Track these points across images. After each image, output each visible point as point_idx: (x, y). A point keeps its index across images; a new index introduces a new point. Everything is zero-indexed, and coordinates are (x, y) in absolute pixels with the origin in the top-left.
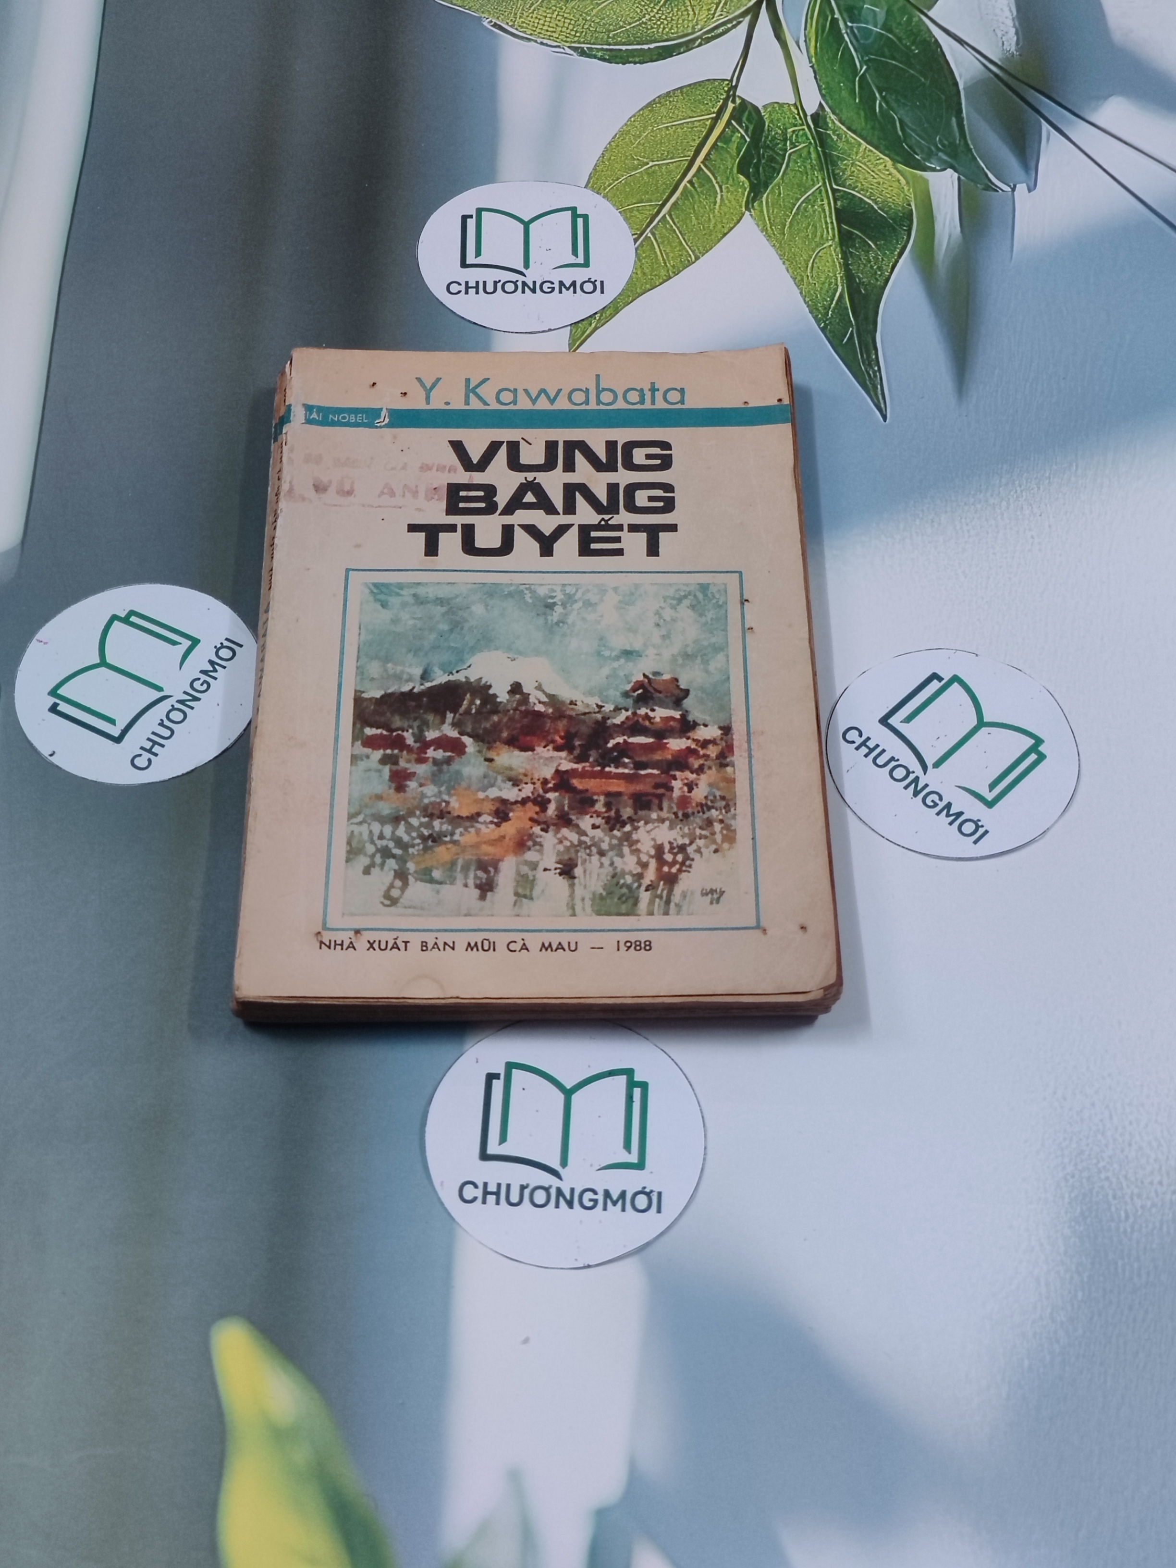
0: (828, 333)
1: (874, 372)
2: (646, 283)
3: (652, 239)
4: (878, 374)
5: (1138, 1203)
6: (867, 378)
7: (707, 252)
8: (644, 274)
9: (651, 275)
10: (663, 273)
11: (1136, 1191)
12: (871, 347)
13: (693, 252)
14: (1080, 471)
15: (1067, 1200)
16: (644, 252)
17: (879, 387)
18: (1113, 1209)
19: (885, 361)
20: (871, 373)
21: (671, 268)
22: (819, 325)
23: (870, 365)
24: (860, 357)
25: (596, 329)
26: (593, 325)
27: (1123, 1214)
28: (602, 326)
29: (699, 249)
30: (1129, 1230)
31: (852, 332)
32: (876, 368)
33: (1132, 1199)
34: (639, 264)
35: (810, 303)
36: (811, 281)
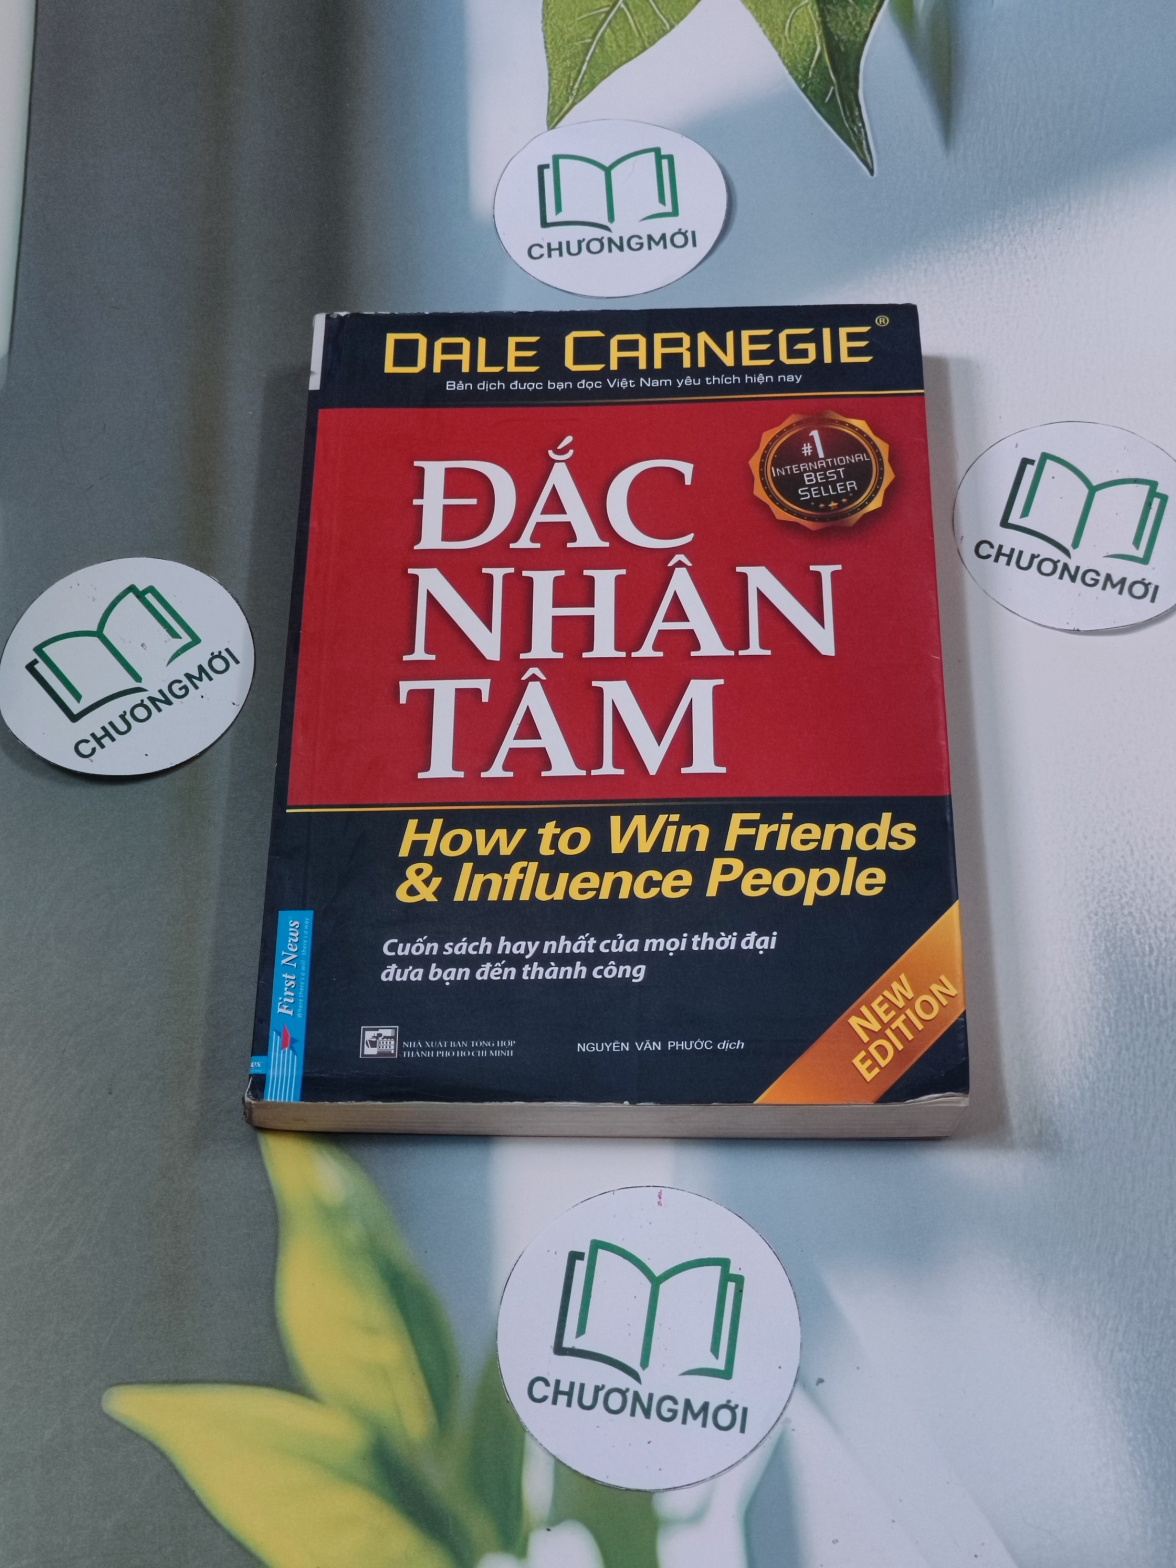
0: (809, 93)
1: (859, 128)
2: (622, 56)
3: (626, 10)
4: (862, 130)
5: (1162, 936)
6: (852, 134)
7: (682, 19)
8: (619, 47)
9: (626, 46)
10: (638, 44)
11: (1159, 924)
12: (854, 104)
13: (668, 20)
14: (1073, 212)
15: (1091, 938)
16: (618, 24)
17: (864, 142)
18: (1137, 944)
19: (869, 116)
20: (855, 129)
21: (646, 39)
22: (800, 86)
23: (854, 122)
24: (843, 114)
25: (574, 104)
26: (571, 101)
27: (1147, 948)
28: (580, 100)
29: (673, 17)
30: (1154, 963)
31: (834, 90)
32: (860, 125)
33: (1156, 933)
34: (613, 37)
35: (789, 64)
36: (789, 42)
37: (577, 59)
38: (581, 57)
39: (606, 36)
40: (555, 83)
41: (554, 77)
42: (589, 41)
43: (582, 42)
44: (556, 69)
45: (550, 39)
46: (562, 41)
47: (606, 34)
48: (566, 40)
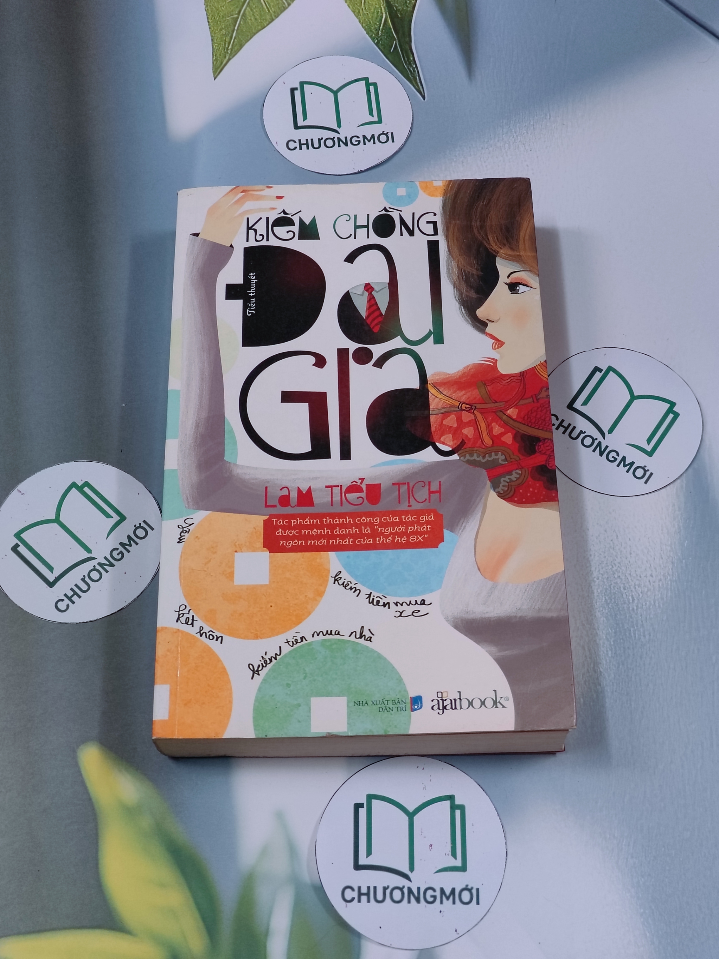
0: (380, 46)
1: (413, 69)
2: (258, 26)
6: (409, 73)
8: (256, 19)
9: (260, 19)
10: (268, 17)
12: (409, 52)
14: (552, 119)
16: (254, 4)
17: (418, 78)
19: (420, 61)
20: (411, 69)
21: (273, 14)
22: (374, 42)
23: (410, 64)
24: (403, 60)
25: (229, 60)
26: (227, 58)
27: (631, 599)
28: (233, 57)
31: (396, 43)
32: (414, 66)
34: (252, 13)
35: (366, 27)
36: (365, 12)
37: (229, 29)
38: (232, 27)
39: (247, 13)
40: (216, 46)
41: (215, 42)
42: (236, 16)
43: (232, 17)
44: (216, 36)
45: (211, 16)
46: (219, 17)
47: (247, 11)
48: (221, 16)
